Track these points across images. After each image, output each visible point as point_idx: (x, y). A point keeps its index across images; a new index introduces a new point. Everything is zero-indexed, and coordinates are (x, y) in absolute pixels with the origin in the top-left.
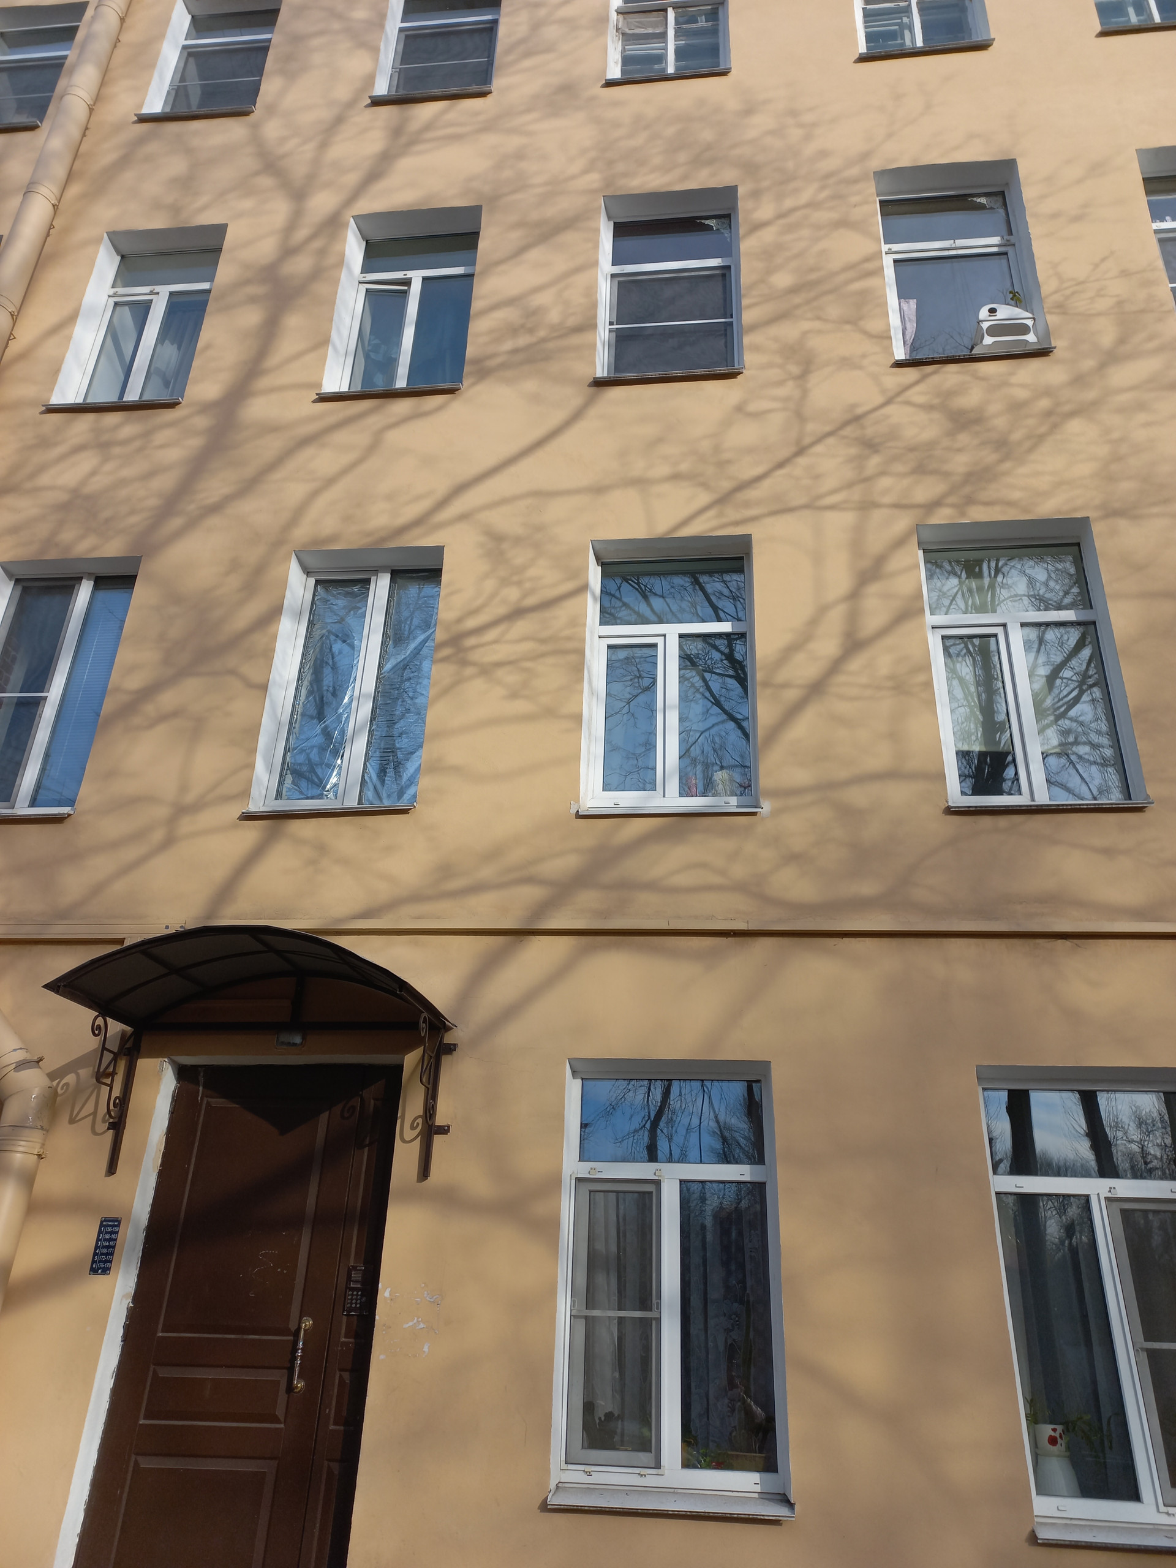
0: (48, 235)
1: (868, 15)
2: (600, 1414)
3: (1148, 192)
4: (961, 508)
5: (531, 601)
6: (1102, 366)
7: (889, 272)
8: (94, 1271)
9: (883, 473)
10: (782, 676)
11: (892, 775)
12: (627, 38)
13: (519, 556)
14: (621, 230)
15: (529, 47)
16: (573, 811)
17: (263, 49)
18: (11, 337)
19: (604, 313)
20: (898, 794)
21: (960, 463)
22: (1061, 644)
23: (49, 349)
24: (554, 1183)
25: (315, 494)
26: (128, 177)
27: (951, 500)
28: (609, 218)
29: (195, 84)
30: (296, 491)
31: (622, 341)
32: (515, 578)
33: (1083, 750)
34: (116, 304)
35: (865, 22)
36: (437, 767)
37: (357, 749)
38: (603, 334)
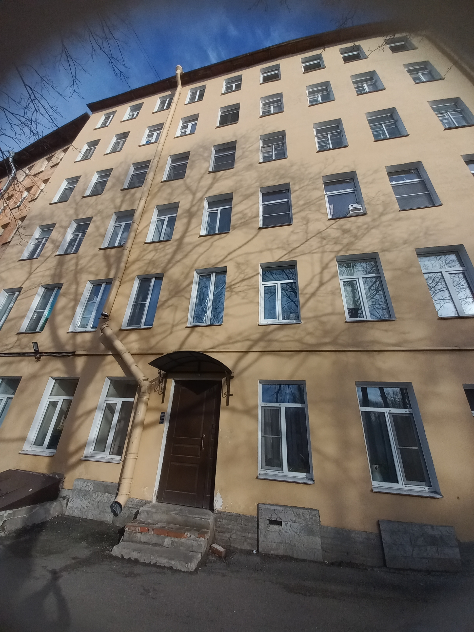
0: (144, 208)
1: (318, 142)
2: (269, 458)
3: (388, 176)
4: (346, 251)
5: (246, 277)
6: (380, 216)
7: (326, 199)
8: (160, 423)
9: (327, 244)
10: (305, 292)
11: (332, 314)
12: (264, 153)
13: (243, 267)
14: (264, 195)
15: (242, 157)
16: (258, 324)
17: (186, 164)
18: (138, 229)
19: (261, 213)
20: (334, 318)
21: (345, 241)
22: (371, 281)
23: (145, 231)
24: (257, 407)
25: (199, 257)
26: (159, 194)
27: (344, 250)
28: (261, 192)
29: (172, 173)
30: (195, 257)
31: (265, 219)
32: (243, 272)
33: (377, 306)
34: (158, 220)
35: (318, 144)
36: (227, 315)
37: (209, 312)
38: (261, 217)
